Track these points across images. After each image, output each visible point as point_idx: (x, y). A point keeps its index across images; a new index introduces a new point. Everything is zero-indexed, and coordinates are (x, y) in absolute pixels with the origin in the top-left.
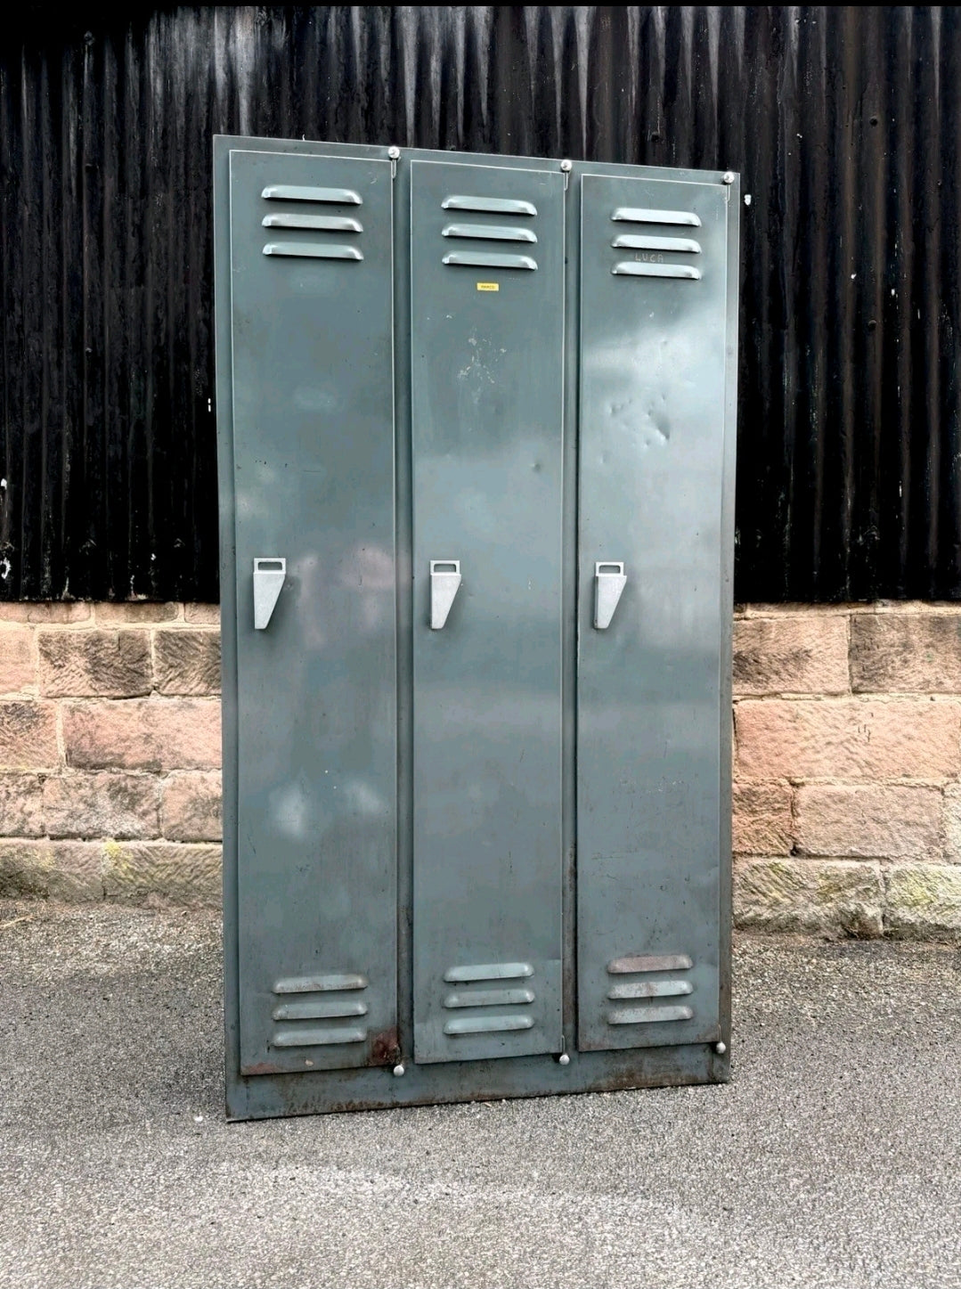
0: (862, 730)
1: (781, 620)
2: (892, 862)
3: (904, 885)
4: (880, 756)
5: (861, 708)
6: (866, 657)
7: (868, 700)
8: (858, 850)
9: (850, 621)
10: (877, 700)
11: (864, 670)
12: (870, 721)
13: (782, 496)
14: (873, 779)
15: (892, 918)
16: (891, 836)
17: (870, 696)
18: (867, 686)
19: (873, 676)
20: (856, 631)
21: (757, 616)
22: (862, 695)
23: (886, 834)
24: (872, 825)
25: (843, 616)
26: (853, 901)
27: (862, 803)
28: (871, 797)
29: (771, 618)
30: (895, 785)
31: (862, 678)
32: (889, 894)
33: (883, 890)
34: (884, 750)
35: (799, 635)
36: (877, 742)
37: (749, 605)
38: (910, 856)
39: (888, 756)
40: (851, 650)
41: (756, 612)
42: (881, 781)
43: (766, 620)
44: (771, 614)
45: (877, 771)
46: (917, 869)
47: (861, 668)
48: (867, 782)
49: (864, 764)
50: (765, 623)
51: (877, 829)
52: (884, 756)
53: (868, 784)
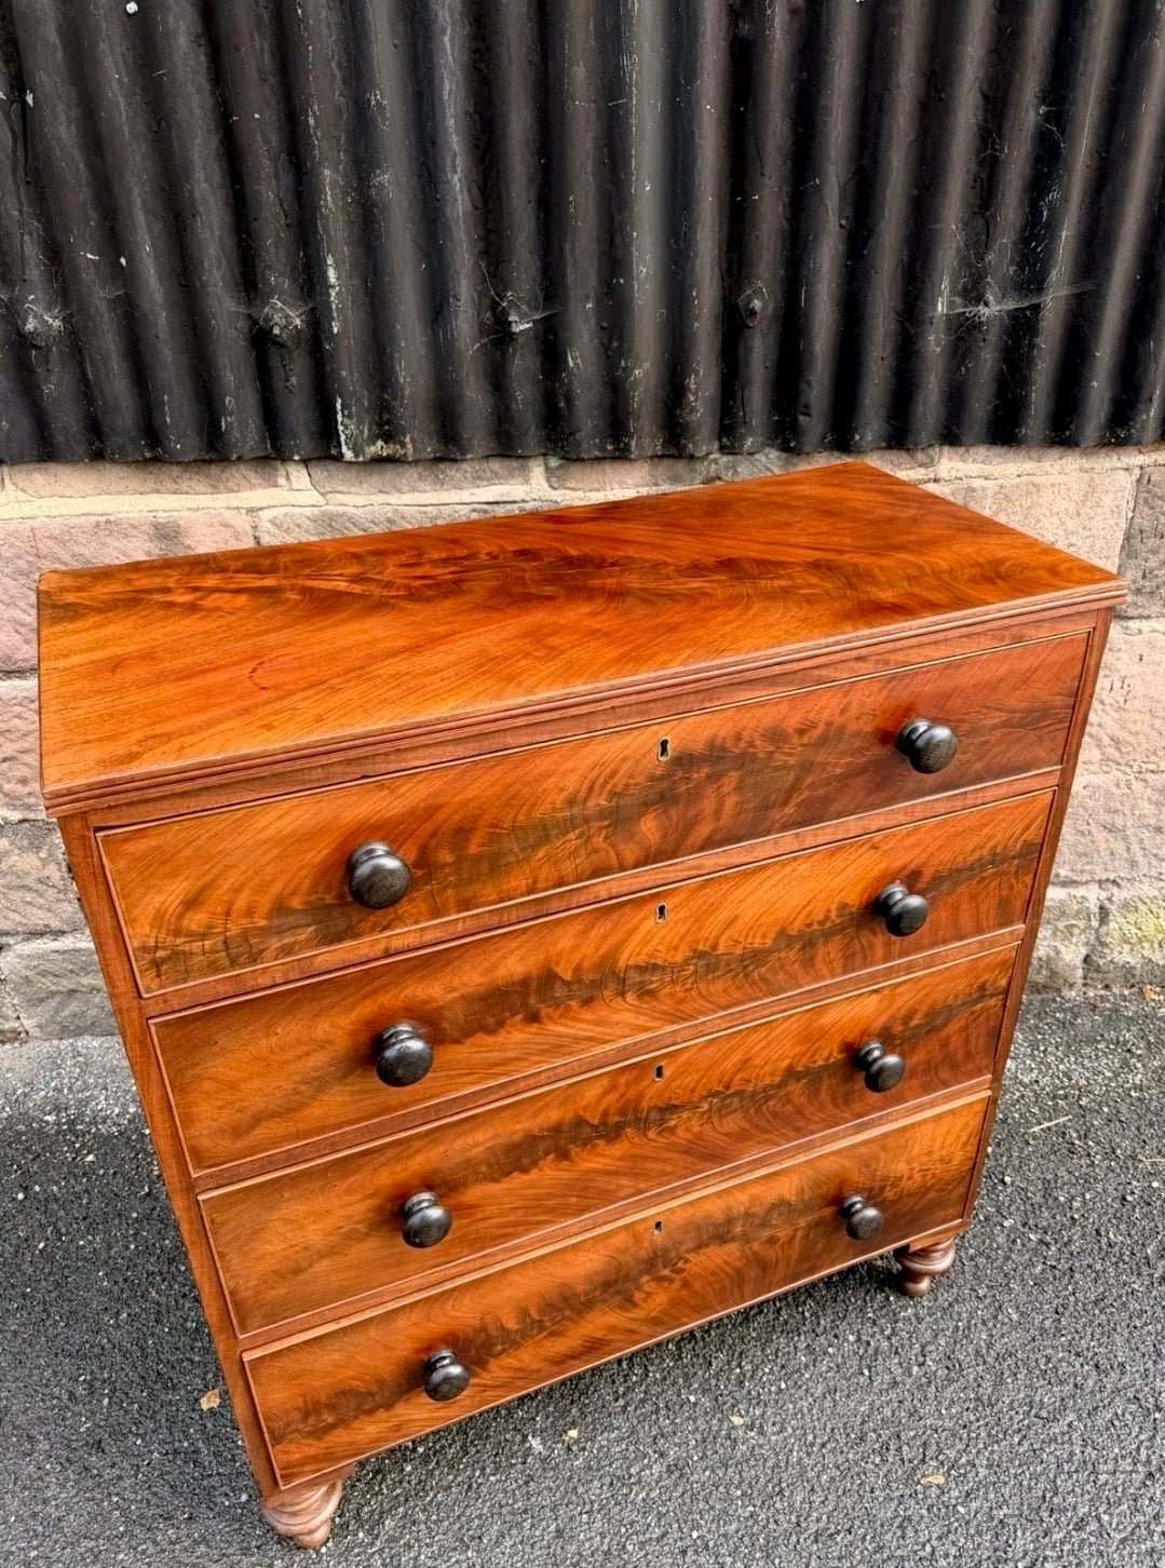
0: (1117, 685)
1: (1005, 483)
2: (1118, 886)
3: (1132, 917)
4: (1139, 727)
5: (1124, 647)
6: (1154, 552)
7: (1140, 632)
8: (1070, 874)
9: (1139, 481)
10: (1154, 631)
11: (1144, 577)
12: (1136, 668)
13: (1054, 195)
14: (1119, 764)
15: (1101, 962)
16: (1128, 850)
17: (1144, 625)
18: (1143, 606)
19: (1158, 587)
20: (1146, 501)
21: (959, 475)
22: (1131, 623)
23: (1120, 847)
24: (1101, 836)
25: (1127, 469)
26: (1045, 943)
27: (1091, 803)
28: (1107, 792)
29: (986, 479)
30: (1152, 771)
31: (1138, 591)
32: (1104, 930)
33: (1095, 924)
34: (1147, 717)
35: (1036, 511)
36: (1137, 704)
37: (946, 449)
38: (1151, 877)
39: (1152, 727)
40: (1128, 538)
41: (960, 465)
42: (1131, 767)
43: (976, 483)
44: (987, 469)
45: (1128, 753)
46: (1156, 893)
47: (1140, 574)
48: (1105, 769)
49: (1106, 740)
50: (973, 490)
51: (1107, 840)
52: (1146, 727)
53: (1107, 773)
